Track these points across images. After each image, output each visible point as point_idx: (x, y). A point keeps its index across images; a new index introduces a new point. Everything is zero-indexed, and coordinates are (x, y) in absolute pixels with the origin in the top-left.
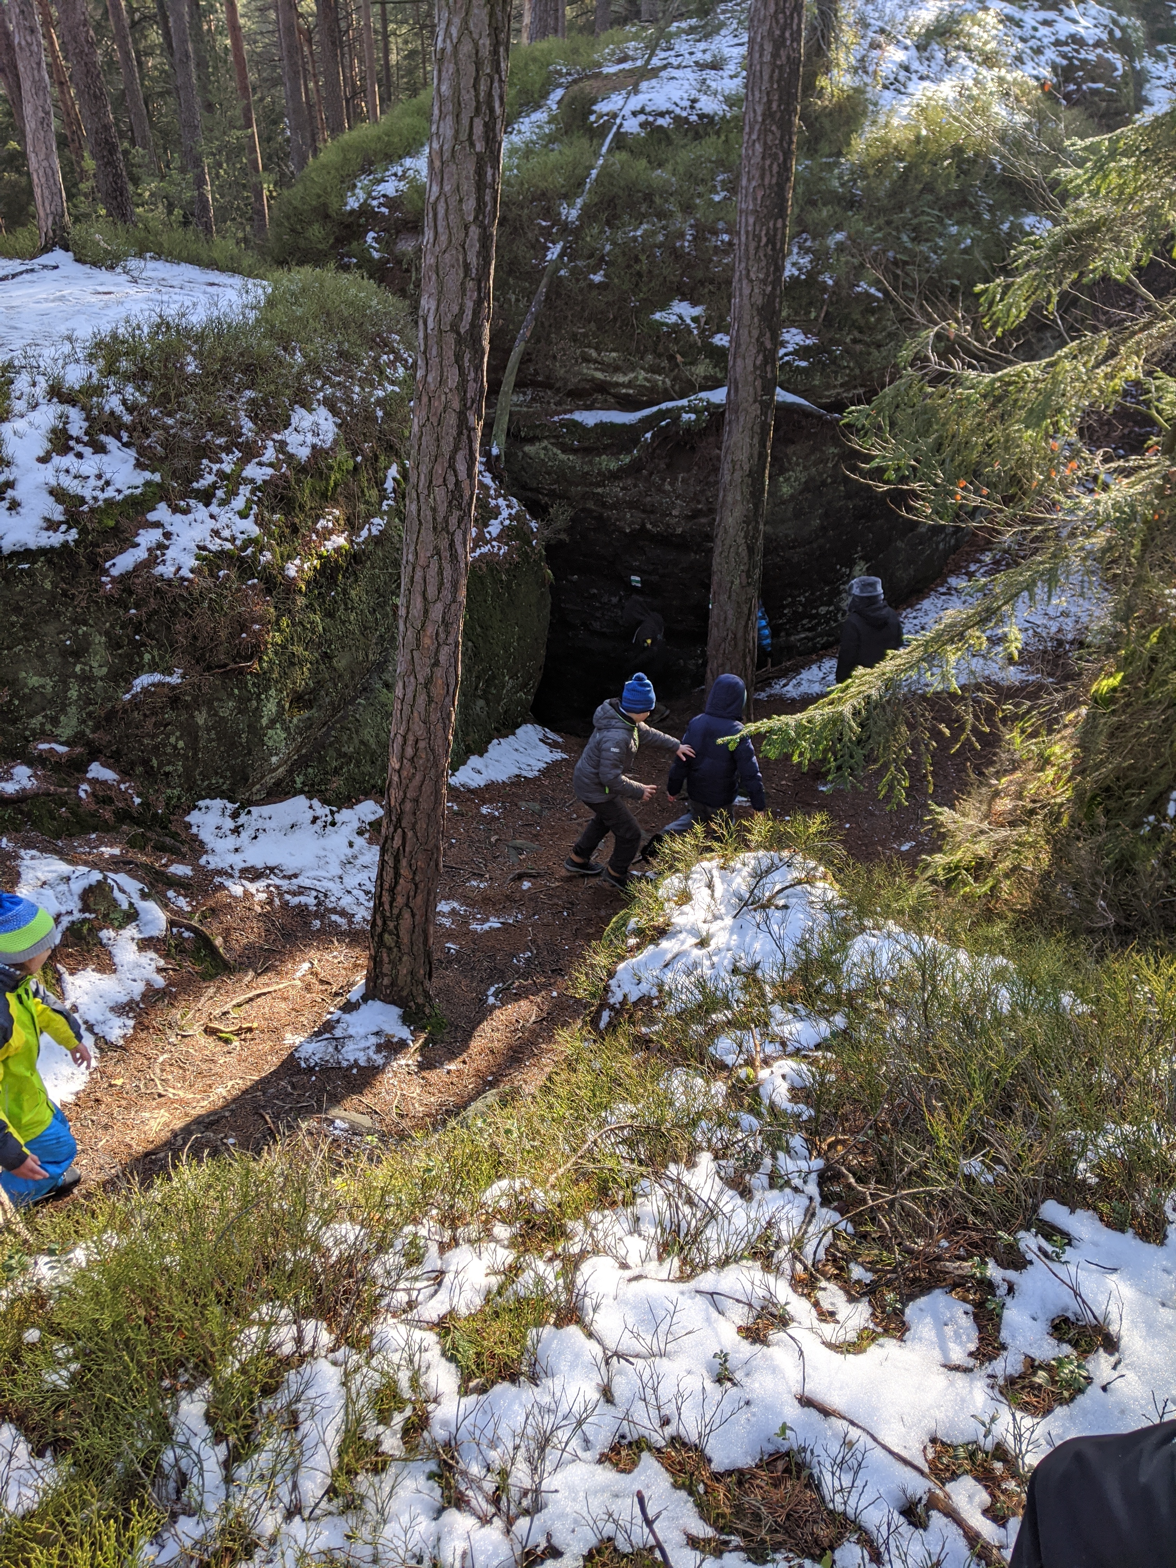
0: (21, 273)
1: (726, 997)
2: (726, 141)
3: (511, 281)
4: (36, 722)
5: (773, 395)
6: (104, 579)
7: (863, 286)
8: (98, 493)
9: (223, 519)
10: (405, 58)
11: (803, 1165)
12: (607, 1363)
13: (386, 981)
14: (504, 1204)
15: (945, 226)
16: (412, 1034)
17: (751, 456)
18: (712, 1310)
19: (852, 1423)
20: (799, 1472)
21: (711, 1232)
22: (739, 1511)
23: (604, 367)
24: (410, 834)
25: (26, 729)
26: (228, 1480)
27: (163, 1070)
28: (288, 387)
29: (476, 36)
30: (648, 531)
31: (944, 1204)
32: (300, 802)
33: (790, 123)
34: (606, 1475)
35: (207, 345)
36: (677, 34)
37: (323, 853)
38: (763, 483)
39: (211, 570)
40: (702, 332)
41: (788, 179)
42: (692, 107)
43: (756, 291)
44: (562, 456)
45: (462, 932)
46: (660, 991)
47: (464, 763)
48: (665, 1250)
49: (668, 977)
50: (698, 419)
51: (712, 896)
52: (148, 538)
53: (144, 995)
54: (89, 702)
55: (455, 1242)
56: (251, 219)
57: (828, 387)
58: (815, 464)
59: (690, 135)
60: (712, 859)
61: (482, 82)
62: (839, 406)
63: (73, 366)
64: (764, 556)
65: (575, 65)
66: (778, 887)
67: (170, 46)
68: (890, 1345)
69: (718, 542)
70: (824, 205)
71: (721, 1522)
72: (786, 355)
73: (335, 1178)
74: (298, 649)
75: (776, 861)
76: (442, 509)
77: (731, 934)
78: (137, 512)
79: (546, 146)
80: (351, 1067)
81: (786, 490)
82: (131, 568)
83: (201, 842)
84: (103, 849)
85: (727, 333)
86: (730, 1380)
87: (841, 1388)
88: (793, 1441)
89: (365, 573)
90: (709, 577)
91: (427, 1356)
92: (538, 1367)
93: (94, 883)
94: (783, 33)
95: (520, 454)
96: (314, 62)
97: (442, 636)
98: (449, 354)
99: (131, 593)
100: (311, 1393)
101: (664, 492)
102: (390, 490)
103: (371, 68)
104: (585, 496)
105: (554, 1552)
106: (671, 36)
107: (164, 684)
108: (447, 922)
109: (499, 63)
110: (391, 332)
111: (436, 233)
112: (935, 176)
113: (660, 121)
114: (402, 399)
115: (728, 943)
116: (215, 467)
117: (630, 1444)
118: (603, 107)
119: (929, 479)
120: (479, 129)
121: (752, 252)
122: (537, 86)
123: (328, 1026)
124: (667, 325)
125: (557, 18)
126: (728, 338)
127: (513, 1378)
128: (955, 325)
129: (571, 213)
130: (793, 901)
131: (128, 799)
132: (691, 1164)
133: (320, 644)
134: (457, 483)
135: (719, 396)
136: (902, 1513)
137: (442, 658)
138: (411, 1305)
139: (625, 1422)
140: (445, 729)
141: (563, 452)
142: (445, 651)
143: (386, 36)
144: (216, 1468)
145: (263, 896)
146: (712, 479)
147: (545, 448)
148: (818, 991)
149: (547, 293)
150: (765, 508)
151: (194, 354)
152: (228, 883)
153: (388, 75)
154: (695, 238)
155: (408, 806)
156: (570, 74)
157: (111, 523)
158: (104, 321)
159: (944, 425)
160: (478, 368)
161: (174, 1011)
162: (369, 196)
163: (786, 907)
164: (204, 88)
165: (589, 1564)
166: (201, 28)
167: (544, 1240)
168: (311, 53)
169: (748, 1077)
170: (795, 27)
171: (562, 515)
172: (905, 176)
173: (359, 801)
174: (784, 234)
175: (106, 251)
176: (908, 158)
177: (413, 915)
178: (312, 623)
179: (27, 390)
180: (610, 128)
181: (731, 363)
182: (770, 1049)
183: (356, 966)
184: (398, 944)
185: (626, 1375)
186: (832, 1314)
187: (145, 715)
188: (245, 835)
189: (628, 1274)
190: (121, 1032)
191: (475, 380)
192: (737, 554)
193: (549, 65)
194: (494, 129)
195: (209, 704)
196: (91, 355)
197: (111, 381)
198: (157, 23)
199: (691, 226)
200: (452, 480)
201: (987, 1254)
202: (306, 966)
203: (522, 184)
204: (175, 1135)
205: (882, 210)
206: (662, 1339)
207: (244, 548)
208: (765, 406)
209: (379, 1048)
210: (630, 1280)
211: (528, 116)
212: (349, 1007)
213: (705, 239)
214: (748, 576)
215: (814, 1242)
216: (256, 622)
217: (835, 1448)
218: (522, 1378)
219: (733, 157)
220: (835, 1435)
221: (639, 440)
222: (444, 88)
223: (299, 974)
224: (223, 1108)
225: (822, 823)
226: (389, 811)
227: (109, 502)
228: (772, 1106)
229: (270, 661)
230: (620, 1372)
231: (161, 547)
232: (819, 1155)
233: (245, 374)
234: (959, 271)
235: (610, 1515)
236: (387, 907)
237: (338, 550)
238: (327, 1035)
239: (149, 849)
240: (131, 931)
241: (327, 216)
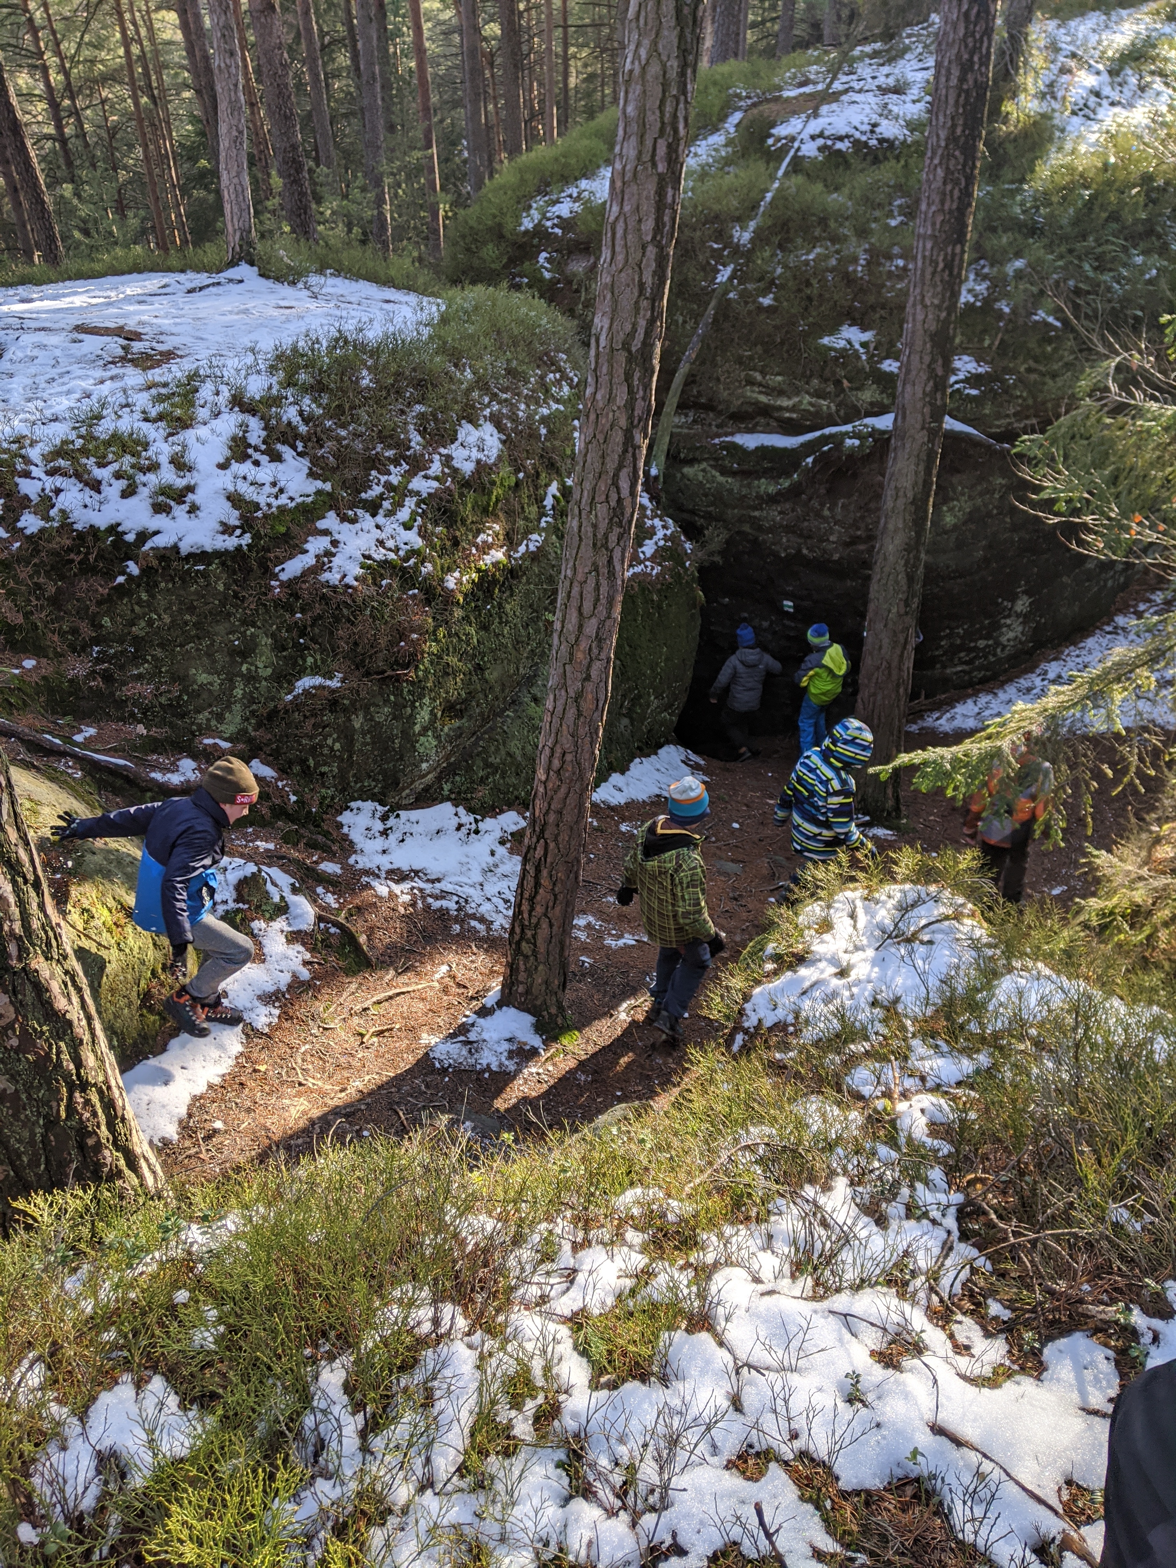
0: (208, 286)
1: (865, 1028)
2: (906, 165)
3: (679, 303)
4: (202, 717)
5: (941, 422)
6: (273, 583)
7: (1041, 315)
8: (271, 500)
9: (388, 530)
10: (585, 80)
11: (942, 1198)
12: (737, 1373)
13: (521, 989)
14: (636, 1211)
15: (1129, 257)
16: (544, 1042)
17: (916, 484)
18: (844, 1331)
19: (985, 1456)
20: (928, 1499)
21: (846, 1255)
22: (865, 1530)
23: (769, 390)
24: (552, 845)
25: (193, 723)
26: (365, 1449)
27: (303, 1060)
28: (456, 402)
29: (664, 58)
30: (804, 556)
31: (1090, 1246)
32: (447, 808)
33: (974, 148)
34: (732, 1481)
35: (383, 360)
36: (861, 58)
37: (465, 860)
38: (926, 511)
39: (374, 579)
40: (871, 357)
41: (970, 205)
42: (872, 132)
43: (930, 316)
44: (721, 479)
45: (596, 947)
46: (797, 1017)
47: (606, 780)
48: (798, 1268)
49: (807, 1004)
50: (861, 445)
51: (855, 927)
52: (316, 545)
53: (290, 987)
54: (253, 701)
55: (586, 1243)
56: (427, 238)
57: (998, 416)
58: (981, 494)
59: (869, 158)
60: (856, 889)
61: (668, 103)
62: (1011, 436)
63: (254, 377)
64: (924, 586)
65: (755, 88)
66: (923, 922)
67: (357, 69)
68: (1027, 1384)
69: (877, 569)
70: (1004, 232)
71: (848, 1539)
72: (956, 382)
73: (471, 1171)
74: (453, 660)
75: (923, 895)
76: (603, 526)
77: (873, 966)
78: (307, 520)
79: (721, 169)
80: (483, 1071)
81: (949, 520)
82: (298, 573)
83: (351, 842)
84: (258, 843)
85: (897, 359)
86: (862, 1401)
87: (975, 1420)
88: (923, 1467)
89: (521, 588)
90: (866, 604)
91: (560, 1348)
92: (668, 1370)
93: (249, 875)
94: (972, 57)
95: (679, 475)
96: (494, 84)
97: (595, 651)
98: (620, 372)
99: (297, 597)
100: (447, 1372)
101: (823, 517)
102: (549, 507)
103: (550, 91)
104: (741, 520)
105: (679, 1551)
106: (854, 60)
107: (324, 687)
108: (582, 936)
109: (685, 85)
110: (558, 350)
111: (613, 252)
112: (1121, 203)
113: (839, 145)
114: (566, 418)
115: (869, 975)
116: (383, 478)
117: (758, 1454)
118: (781, 131)
119: (1103, 513)
120: (662, 150)
121: (928, 276)
122: (716, 109)
123: (463, 1029)
124: (835, 349)
125: (737, 42)
126: (898, 364)
127: (644, 1378)
128: (1138, 356)
129: (743, 236)
130: (938, 937)
131: (284, 797)
132: (827, 1188)
133: (474, 656)
134: (620, 501)
135: (885, 422)
136: (1035, 1551)
137: (594, 673)
138: (544, 1299)
139: (754, 1431)
140: (592, 744)
141: (722, 474)
142: (597, 666)
143: (566, 59)
144: (354, 1435)
145: (407, 898)
146: (872, 505)
147: (704, 470)
148: (962, 1027)
149: (716, 313)
150: (928, 536)
151: (369, 369)
152: (375, 883)
153: (566, 97)
154: (869, 263)
155: (552, 818)
156: (749, 98)
157: (283, 529)
158: (285, 334)
159: (1121, 457)
160: (647, 387)
161: (317, 1003)
162: (544, 217)
163: (930, 942)
164: (388, 110)
165: (713, 1567)
166: (387, 50)
167: (676, 1248)
168: (493, 76)
169: (885, 1109)
170: (984, 51)
171: (717, 537)
172: (1090, 204)
173: (502, 812)
174: (962, 260)
175: (288, 267)
176: (1094, 186)
177: (551, 925)
178: (467, 635)
179: (210, 398)
180: (788, 152)
181: (900, 389)
182: (909, 1083)
183: (492, 972)
184: (535, 953)
185: (756, 1385)
186: (967, 1348)
187: (305, 717)
188: (393, 838)
189: (761, 1288)
190: (267, 1020)
191: (644, 399)
192: (897, 582)
193: (729, 88)
194: (676, 151)
195: (366, 708)
196: (271, 367)
197: (289, 392)
198: (345, 46)
199: (865, 251)
200: (614, 497)
201: (1131, 1301)
202: (444, 968)
203: (696, 207)
204: (312, 1122)
205: (1064, 238)
206: (794, 1355)
207: (406, 559)
208: (933, 433)
209: (511, 1055)
210: (762, 1294)
211: (705, 138)
212: (484, 1012)
213: (879, 264)
214: (907, 605)
215: (952, 1274)
216: (414, 632)
217: (967, 1479)
218: (653, 1379)
219: (912, 182)
220: (967, 1466)
221: (799, 465)
222: (630, 109)
223: (437, 976)
224: (359, 1101)
225: (974, 859)
226: (533, 821)
227: (282, 509)
228: (910, 1139)
229: (426, 671)
230: (750, 1383)
231: (329, 554)
232: (958, 1190)
233: (415, 389)
234: (1142, 302)
235: (738, 1518)
236: (526, 915)
237: (496, 564)
238: (462, 1038)
239: (301, 845)
240: (280, 924)
241: (501, 236)
